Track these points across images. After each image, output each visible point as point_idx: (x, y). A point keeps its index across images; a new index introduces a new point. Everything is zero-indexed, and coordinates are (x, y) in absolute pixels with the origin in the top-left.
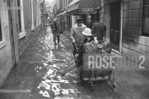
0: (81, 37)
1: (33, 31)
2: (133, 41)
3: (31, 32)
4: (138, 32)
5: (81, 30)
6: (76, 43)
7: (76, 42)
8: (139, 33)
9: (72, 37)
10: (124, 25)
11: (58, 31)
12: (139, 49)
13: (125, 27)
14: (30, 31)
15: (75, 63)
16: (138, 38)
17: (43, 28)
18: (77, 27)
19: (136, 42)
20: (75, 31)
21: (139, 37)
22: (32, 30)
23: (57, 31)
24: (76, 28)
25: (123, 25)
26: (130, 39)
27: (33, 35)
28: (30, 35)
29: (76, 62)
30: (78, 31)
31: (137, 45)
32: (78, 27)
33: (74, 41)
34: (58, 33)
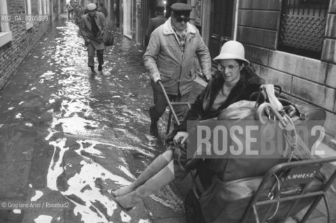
0: (184, 65)
1: (30, 30)
2: (258, 62)
3: (24, 32)
4: (270, 41)
5: (183, 42)
6: (163, 82)
7: (166, 80)
8: (274, 44)
9: (150, 63)
10: (242, 24)
11: (101, 40)
12: (271, 79)
13: (244, 30)
14: (23, 30)
15: (171, 166)
16: (270, 56)
17: (53, 23)
18: (169, 33)
19: (266, 65)
20: (164, 44)
21: (272, 53)
22: (28, 28)
23: (98, 38)
24: (168, 35)
25: (238, 25)
26: (253, 56)
27: (31, 40)
28: (23, 41)
29: (176, 163)
30: (173, 44)
31: (267, 70)
32: (173, 32)
33: (157, 77)
34: (100, 43)
